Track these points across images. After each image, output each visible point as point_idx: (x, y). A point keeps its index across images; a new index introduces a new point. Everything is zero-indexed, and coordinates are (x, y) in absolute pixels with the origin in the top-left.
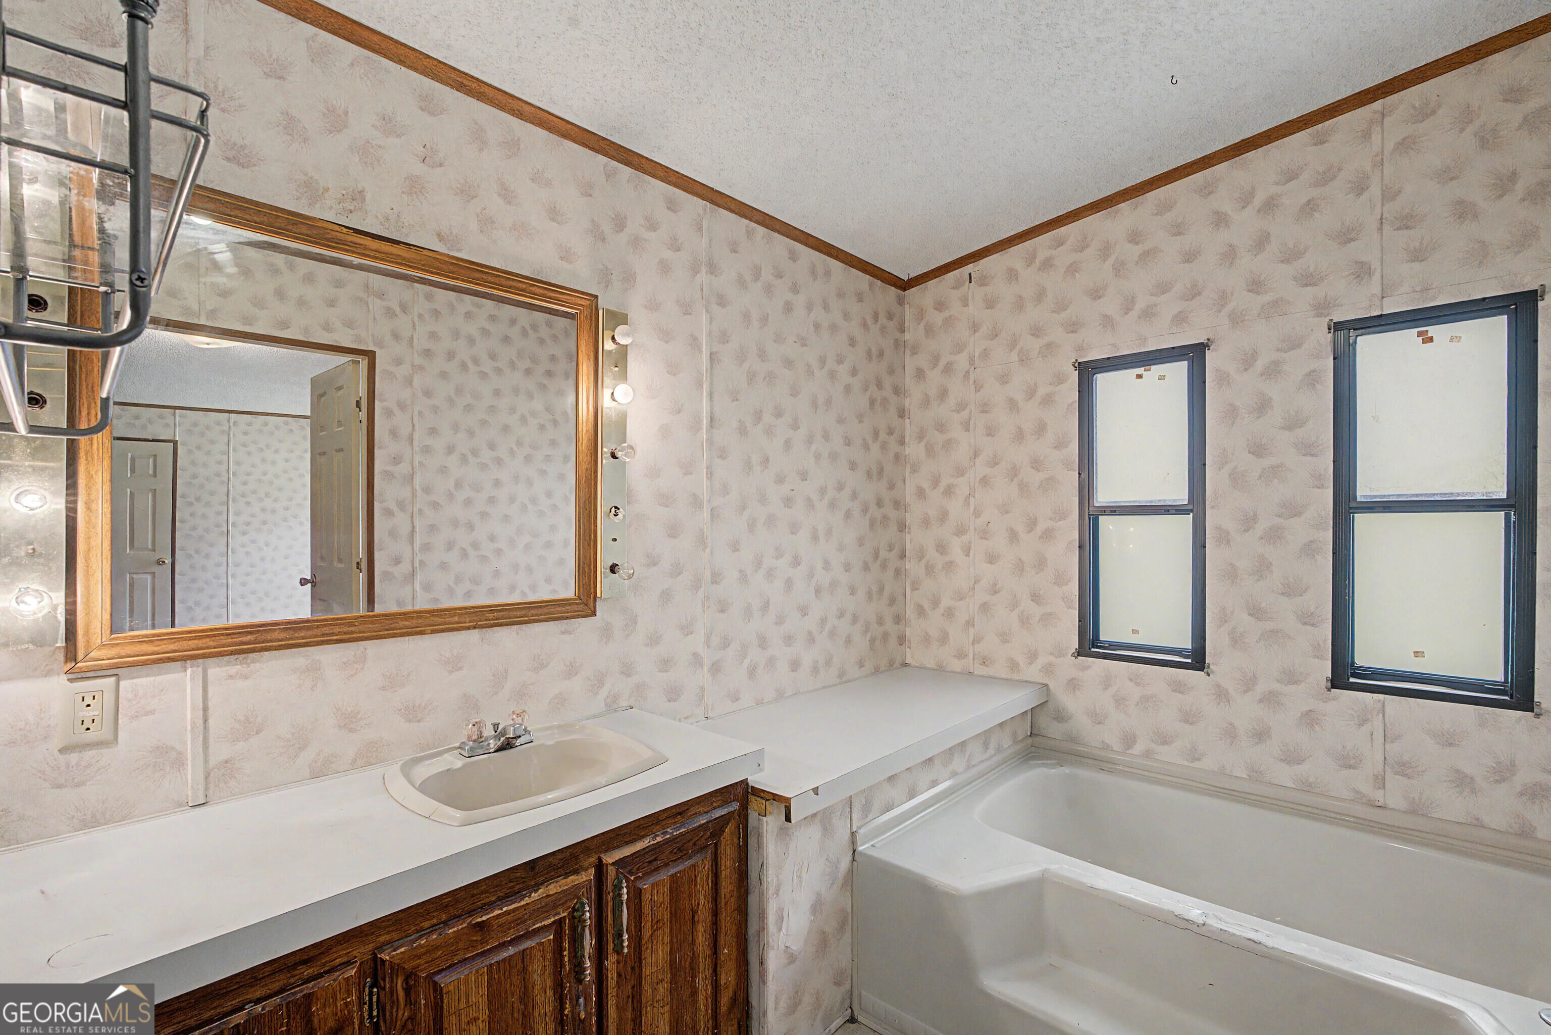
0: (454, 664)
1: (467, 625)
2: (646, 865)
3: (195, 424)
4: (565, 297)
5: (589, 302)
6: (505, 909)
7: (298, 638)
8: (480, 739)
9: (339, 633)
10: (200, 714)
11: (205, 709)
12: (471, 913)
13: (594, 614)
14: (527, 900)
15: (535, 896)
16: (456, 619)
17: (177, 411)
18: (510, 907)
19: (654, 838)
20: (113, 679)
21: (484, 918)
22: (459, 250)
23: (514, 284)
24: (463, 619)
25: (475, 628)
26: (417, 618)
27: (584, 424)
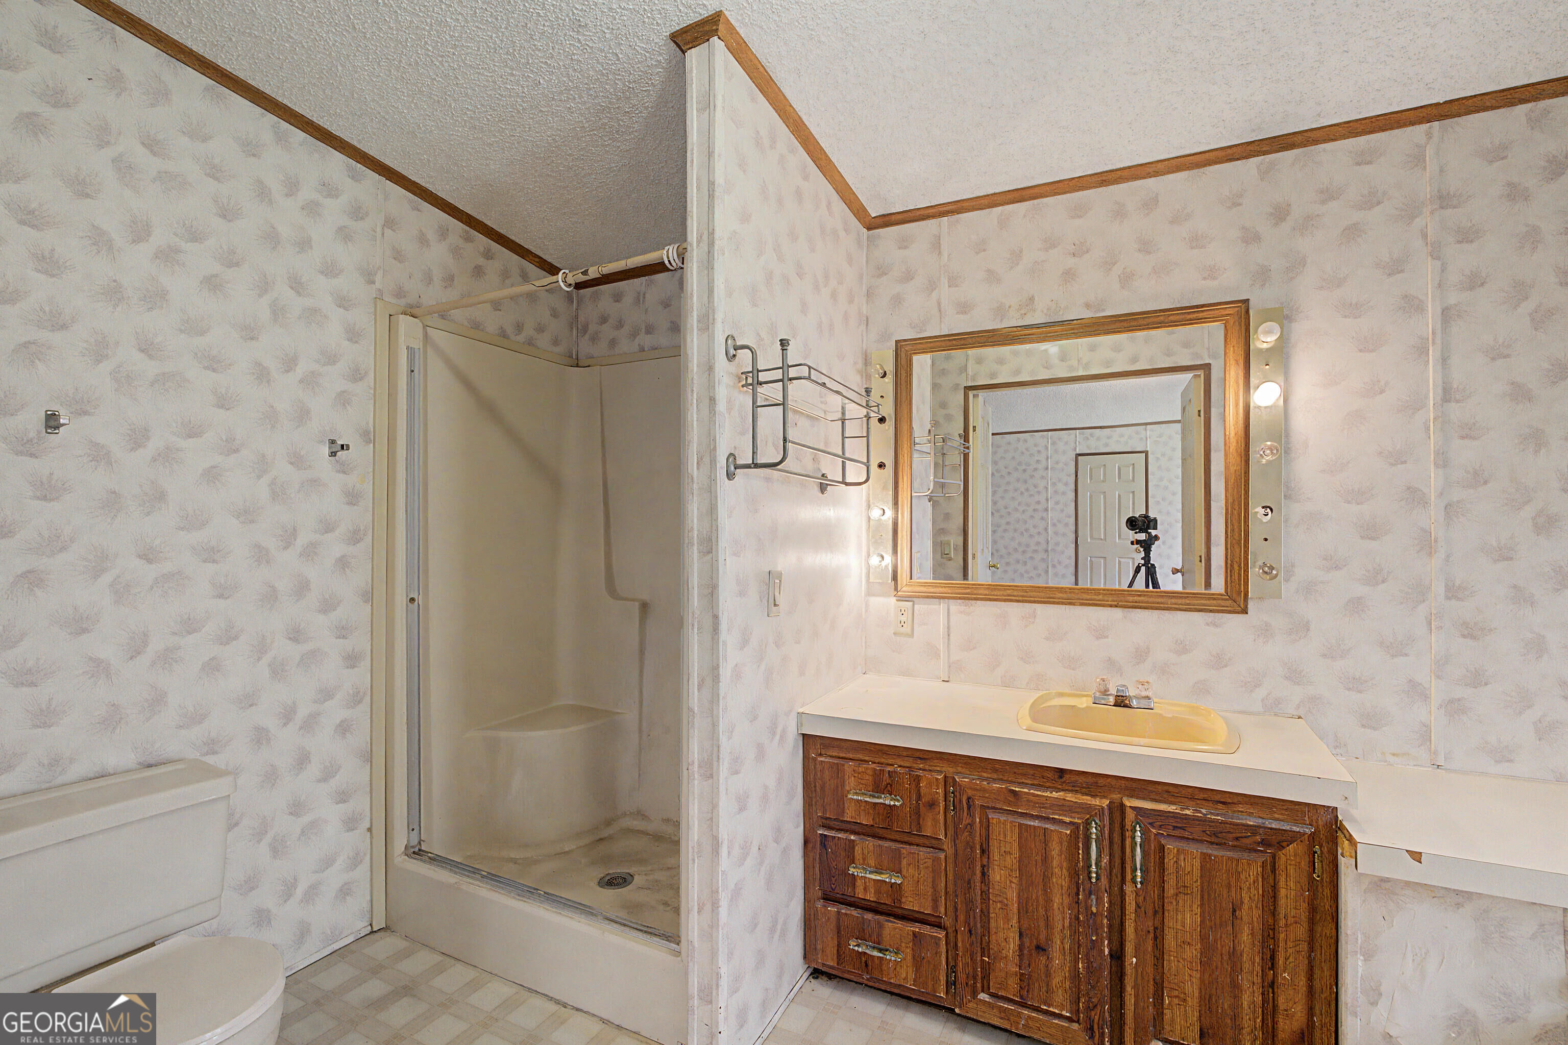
0: (1100, 634)
1: (1109, 603)
2: (1171, 828)
3: (1160, 436)
4: (1205, 313)
5: (1237, 309)
6: (1032, 791)
7: (994, 595)
8: (1105, 692)
9: (1017, 596)
10: (946, 630)
11: (949, 628)
12: (1011, 782)
13: (1245, 611)
14: (1048, 794)
15: (1055, 794)
16: (1101, 597)
17: (1148, 426)
18: (1036, 792)
19: (1182, 809)
20: (911, 603)
21: (1017, 789)
22: (1104, 310)
23: (1151, 320)
24: (1106, 598)
25: (1116, 606)
26: (1070, 593)
27: (1232, 428)
